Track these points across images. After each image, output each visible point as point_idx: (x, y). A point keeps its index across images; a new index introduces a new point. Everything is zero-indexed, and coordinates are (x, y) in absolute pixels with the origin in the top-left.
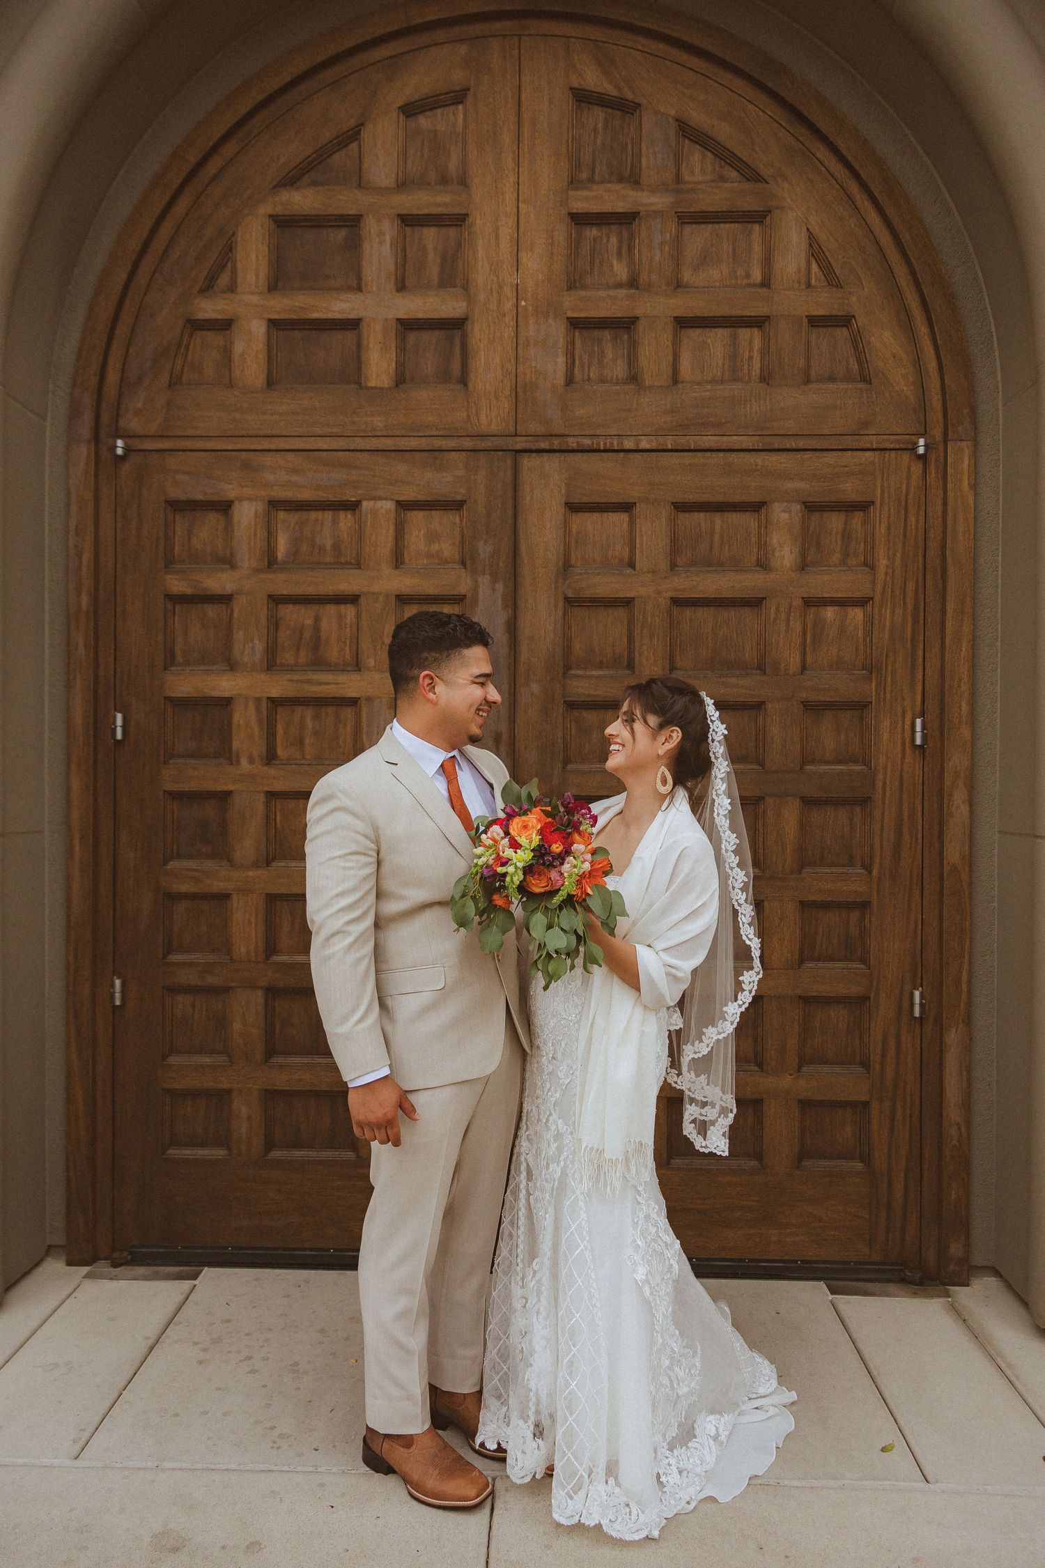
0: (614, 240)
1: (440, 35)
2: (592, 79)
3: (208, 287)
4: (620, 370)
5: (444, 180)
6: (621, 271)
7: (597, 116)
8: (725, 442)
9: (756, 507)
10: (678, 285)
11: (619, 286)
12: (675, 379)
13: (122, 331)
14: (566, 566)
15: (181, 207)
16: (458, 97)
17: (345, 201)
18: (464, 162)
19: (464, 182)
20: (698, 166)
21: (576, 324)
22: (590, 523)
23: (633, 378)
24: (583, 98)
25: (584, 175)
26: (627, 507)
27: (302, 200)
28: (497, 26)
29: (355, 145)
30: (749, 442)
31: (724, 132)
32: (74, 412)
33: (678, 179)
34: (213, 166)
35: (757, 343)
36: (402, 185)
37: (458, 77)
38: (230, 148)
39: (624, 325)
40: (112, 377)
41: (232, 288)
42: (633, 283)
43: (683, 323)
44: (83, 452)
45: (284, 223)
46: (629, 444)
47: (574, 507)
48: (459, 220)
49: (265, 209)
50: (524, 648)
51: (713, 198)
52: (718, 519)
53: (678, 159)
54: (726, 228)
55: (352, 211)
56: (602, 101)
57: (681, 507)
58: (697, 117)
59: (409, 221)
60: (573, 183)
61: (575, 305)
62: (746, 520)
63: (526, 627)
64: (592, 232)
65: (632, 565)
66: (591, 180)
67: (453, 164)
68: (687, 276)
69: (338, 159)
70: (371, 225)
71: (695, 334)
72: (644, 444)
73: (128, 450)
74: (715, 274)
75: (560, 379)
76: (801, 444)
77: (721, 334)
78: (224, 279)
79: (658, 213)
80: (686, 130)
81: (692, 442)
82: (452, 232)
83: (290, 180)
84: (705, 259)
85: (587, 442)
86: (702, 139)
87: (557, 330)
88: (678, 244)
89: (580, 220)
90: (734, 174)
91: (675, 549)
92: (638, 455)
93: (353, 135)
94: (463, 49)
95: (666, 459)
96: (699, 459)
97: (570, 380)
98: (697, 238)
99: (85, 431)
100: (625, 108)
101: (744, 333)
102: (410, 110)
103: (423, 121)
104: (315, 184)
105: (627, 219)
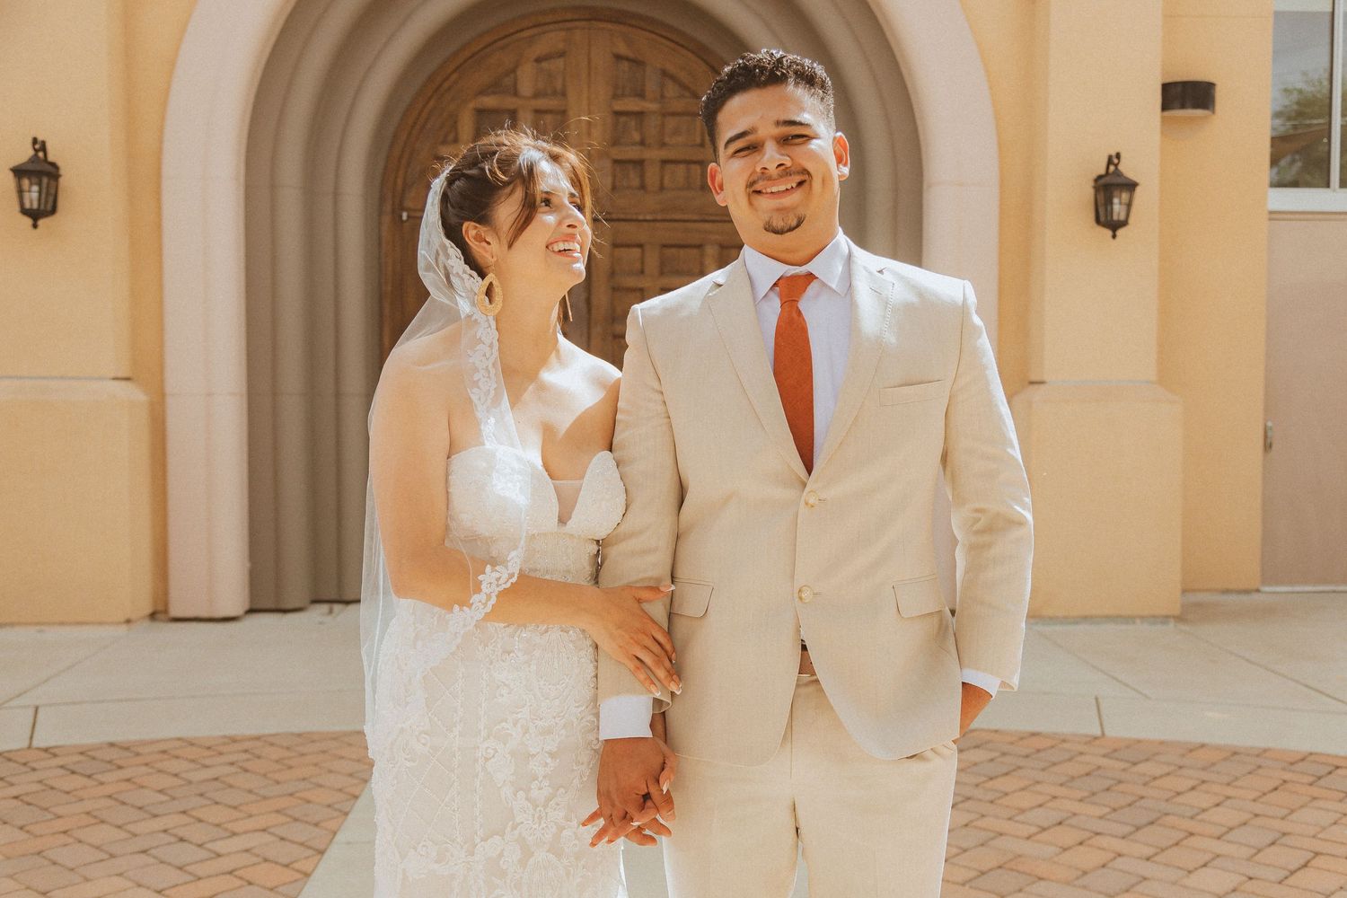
0: (633, 123)
1: (551, 27)
2: (622, 49)
3: (444, 142)
4: (636, 182)
5: (555, 93)
6: (637, 137)
7: (625, 65)
8: (686, 217)
9: (700, 246)
10: (663, 145)
11: (634, 144)
12: (662, 188)
13: (404, 161)
14: (613, 274)
15: (432, 103)
16: (562, 54)
17: (509, 102)
18: (564, 86)
19: (564, 94)
20: (671, 90)
21: (616, 162)
22: (622, 252)
23: (643, 187)
24: (618, 57)
25: (619, 92)
26: (640, 246)
27: (490, 101)
28: (577, 23)
29: (512, 76)
30: (695, 218)
31: (682, 76)
32: (382, 199)
33: (662, 96)
34: (446, 85)
35: (699, 171)
36: (536, 95)
37: (561, 46)
38: (455, 76)
39: (639, 163)
40: (400, 181)
41: (456, 141)
42: (642, 143)
43: (665, 162)
44: (387, 219)
45: (480, 112)
46: (641, 217)
47: (615, 245)
48: (564, 113)
49: (471, 105)
50: (594, 311)
51: (678, 106)
52: (682, 252)
53: (662, 86)
54: (685, 118)
55: (512, 107)
56: (627, 59)
57: (665, 246)
58: (671, 68)
59: (537, 111)
60: (615, 96)
61: (617, 153)
62: (695, 251)
63: (595, 301)
64: (623, 119)
65: (642, 272)
66: (623, 95)
67: (559, 86)
68: (667, 139)
69: (507, 81)
70: (521, 114)
71: (669, 167)
72: (648, 217)
73: (408, 217)
74: (680, 139)
75: (610, 187)
76: (718, 218)
77: (682, 167)
78: (451, 137)
79: (655, 112)
80: (664, 73)
81: (668, 217)
82: (559, 117)
83: (482, 92)
84: (676, 132)
85: (622, 216)
86: (673, 78)
87: (607, 164)
88: (663, 125)
89: (618, 114)
90: (687, 94)
91: (662, 264)
92: (645, 224)
93: (514, 71)
94: (563, 33)
95: (658, 224)
96: (676, 225)
97: (614, 188)
98: (671, 123)
99: (388, 207)
100: (637, 63)
101: (693, 167)
102: (538, 60)
103: (545, 65)
104: (494, 93)
105: (640, 115)
